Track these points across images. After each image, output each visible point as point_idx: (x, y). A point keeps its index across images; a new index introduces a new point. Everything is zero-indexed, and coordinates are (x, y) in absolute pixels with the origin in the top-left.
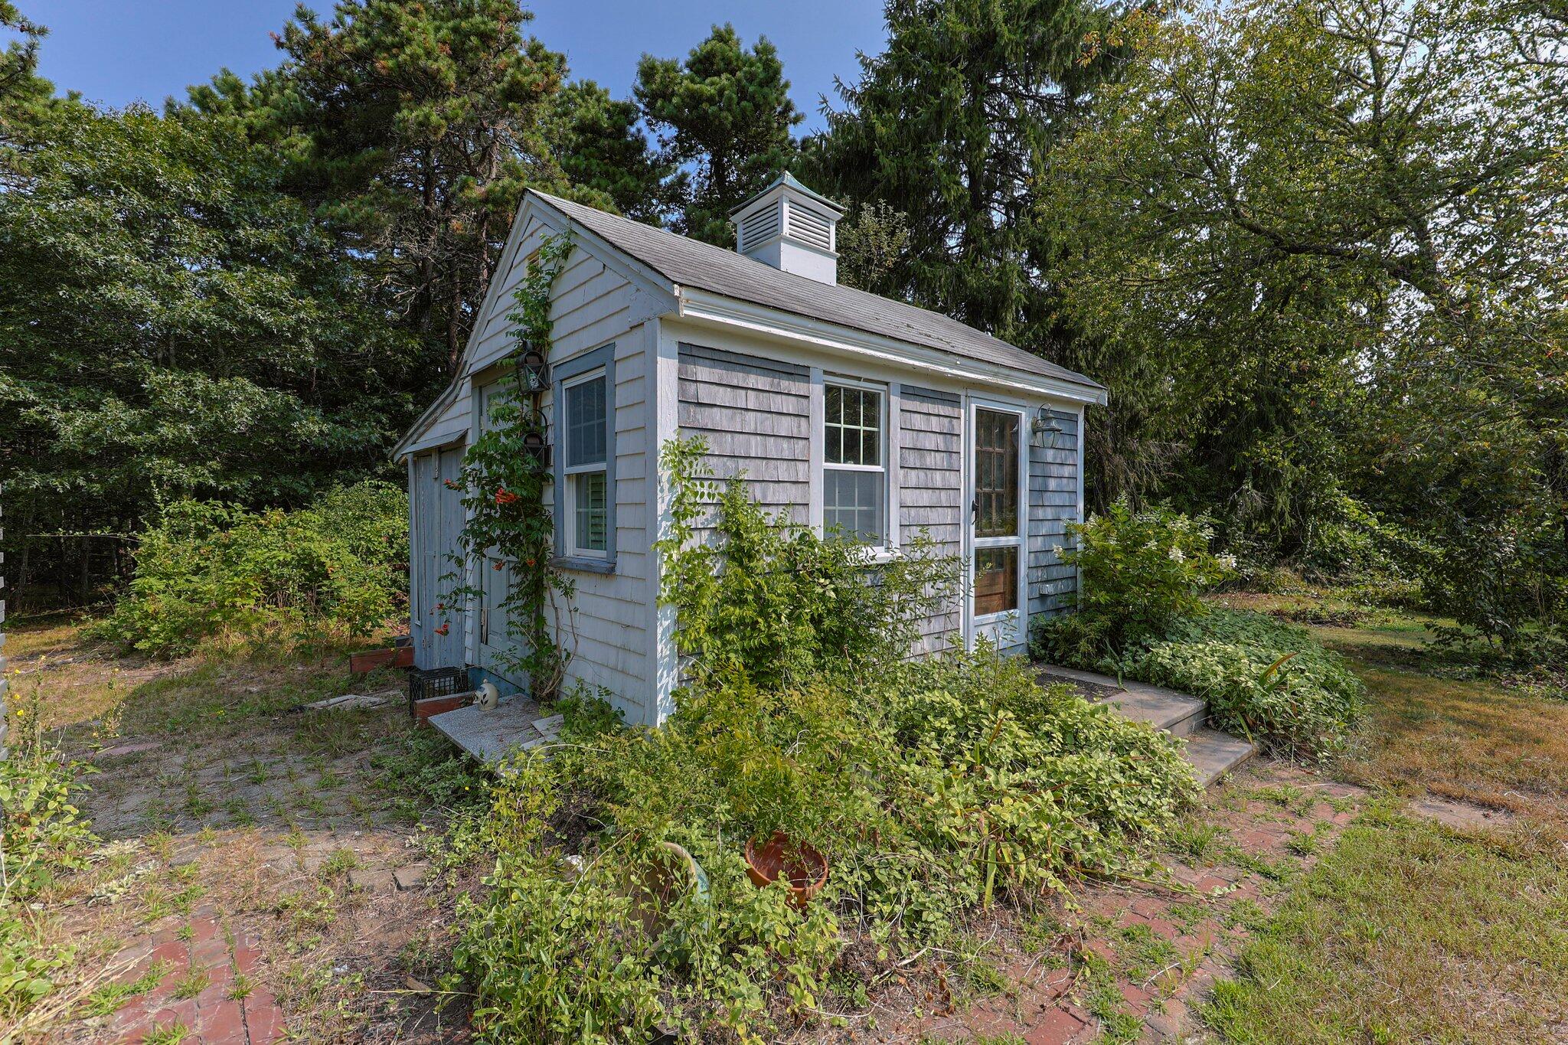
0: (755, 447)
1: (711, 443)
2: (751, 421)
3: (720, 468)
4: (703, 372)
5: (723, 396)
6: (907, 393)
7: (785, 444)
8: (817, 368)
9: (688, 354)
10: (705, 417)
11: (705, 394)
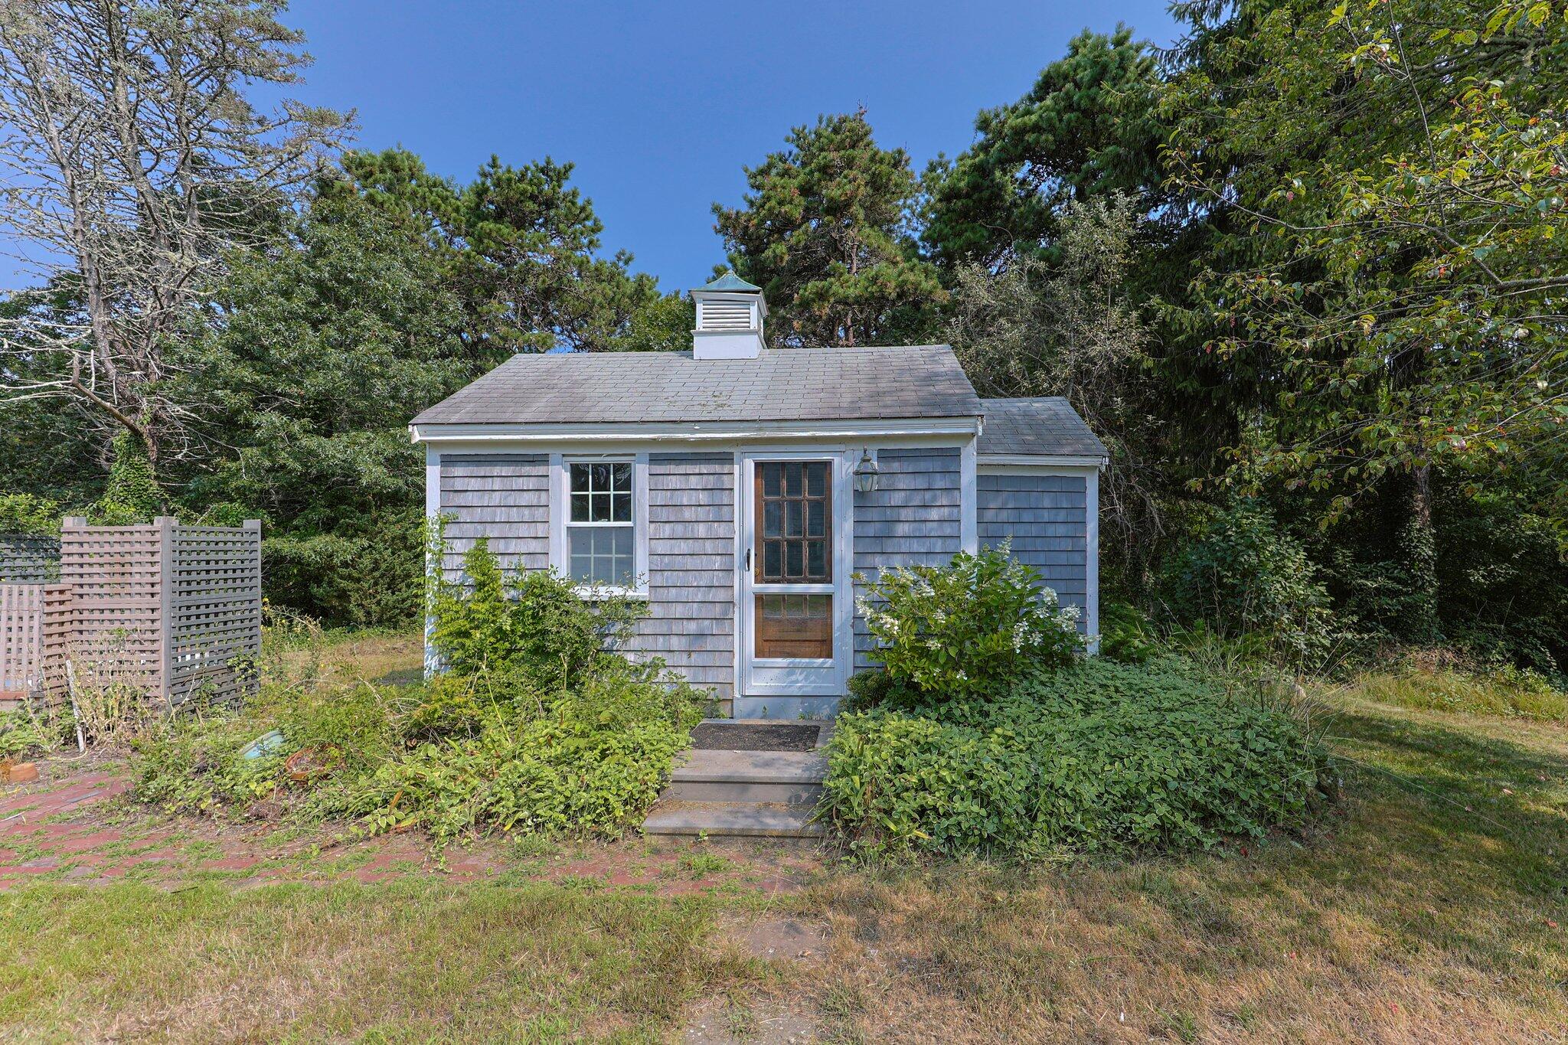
0: (501, 515)
1: (464, 515)
2: (496, 499)
3: (470, 530)
4: (459, 471)
5: (474, 484)
6: (654, 459)
7: (526, 511)
8: (555, 453)
9: (447, 461)
10: (460, 499)
11: (459, 484)
